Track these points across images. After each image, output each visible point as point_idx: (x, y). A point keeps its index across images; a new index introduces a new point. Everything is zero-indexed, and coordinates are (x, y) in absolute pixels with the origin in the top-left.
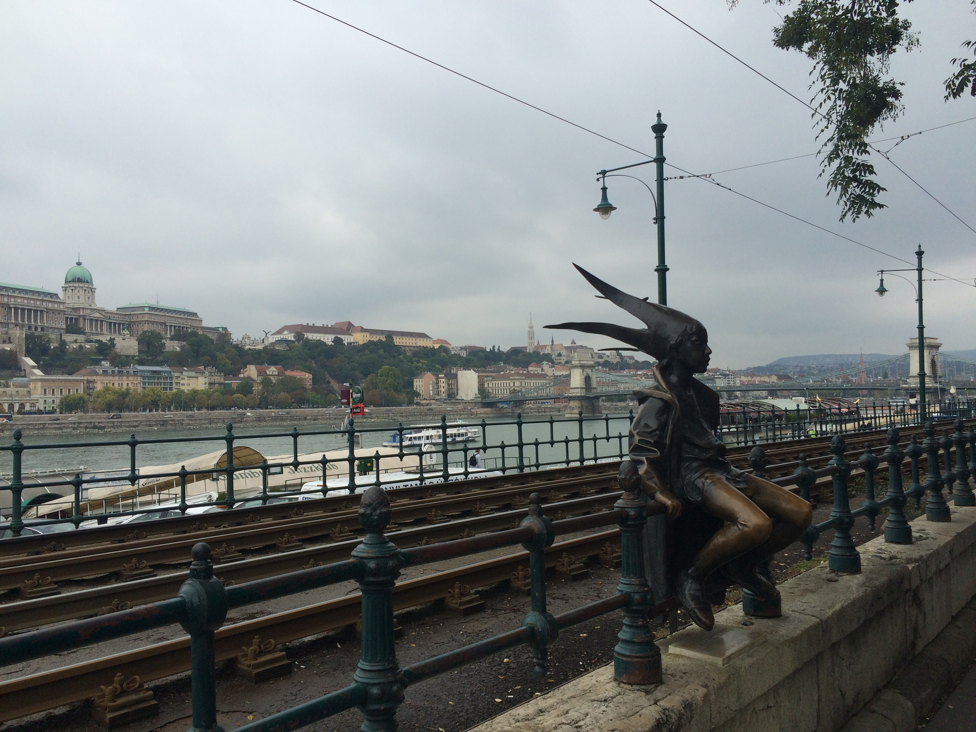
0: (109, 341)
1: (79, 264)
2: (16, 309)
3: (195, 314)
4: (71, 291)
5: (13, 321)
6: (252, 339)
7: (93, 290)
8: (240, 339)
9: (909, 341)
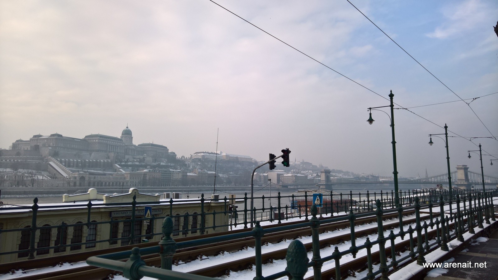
0: (143, 158)
1: (127, 127)
2: (109, 145)
3: (166, 148)
4: (124, 138)
5: (108, 150)
6: (185, 157)
7: (132, 138)
8: (181, 158)
9: (457, 167)
